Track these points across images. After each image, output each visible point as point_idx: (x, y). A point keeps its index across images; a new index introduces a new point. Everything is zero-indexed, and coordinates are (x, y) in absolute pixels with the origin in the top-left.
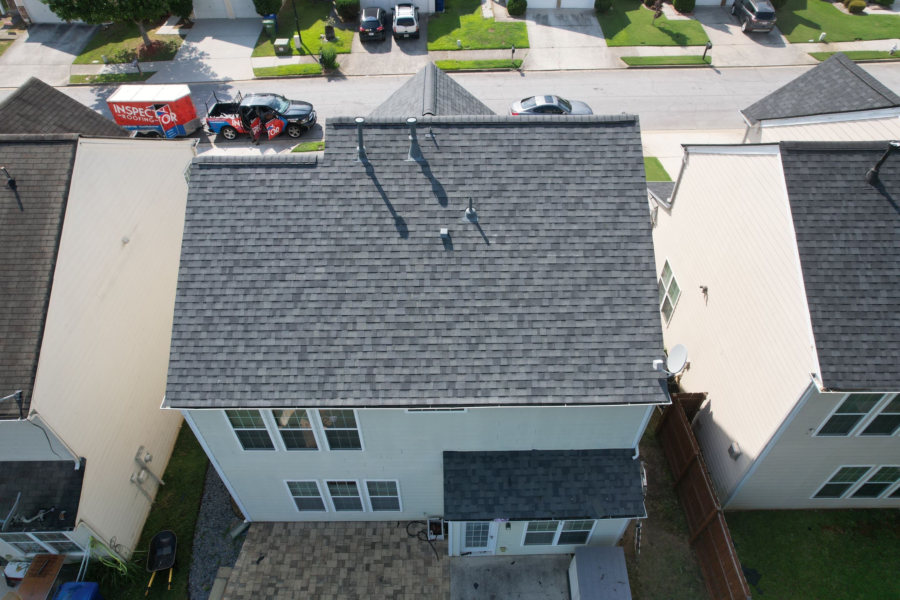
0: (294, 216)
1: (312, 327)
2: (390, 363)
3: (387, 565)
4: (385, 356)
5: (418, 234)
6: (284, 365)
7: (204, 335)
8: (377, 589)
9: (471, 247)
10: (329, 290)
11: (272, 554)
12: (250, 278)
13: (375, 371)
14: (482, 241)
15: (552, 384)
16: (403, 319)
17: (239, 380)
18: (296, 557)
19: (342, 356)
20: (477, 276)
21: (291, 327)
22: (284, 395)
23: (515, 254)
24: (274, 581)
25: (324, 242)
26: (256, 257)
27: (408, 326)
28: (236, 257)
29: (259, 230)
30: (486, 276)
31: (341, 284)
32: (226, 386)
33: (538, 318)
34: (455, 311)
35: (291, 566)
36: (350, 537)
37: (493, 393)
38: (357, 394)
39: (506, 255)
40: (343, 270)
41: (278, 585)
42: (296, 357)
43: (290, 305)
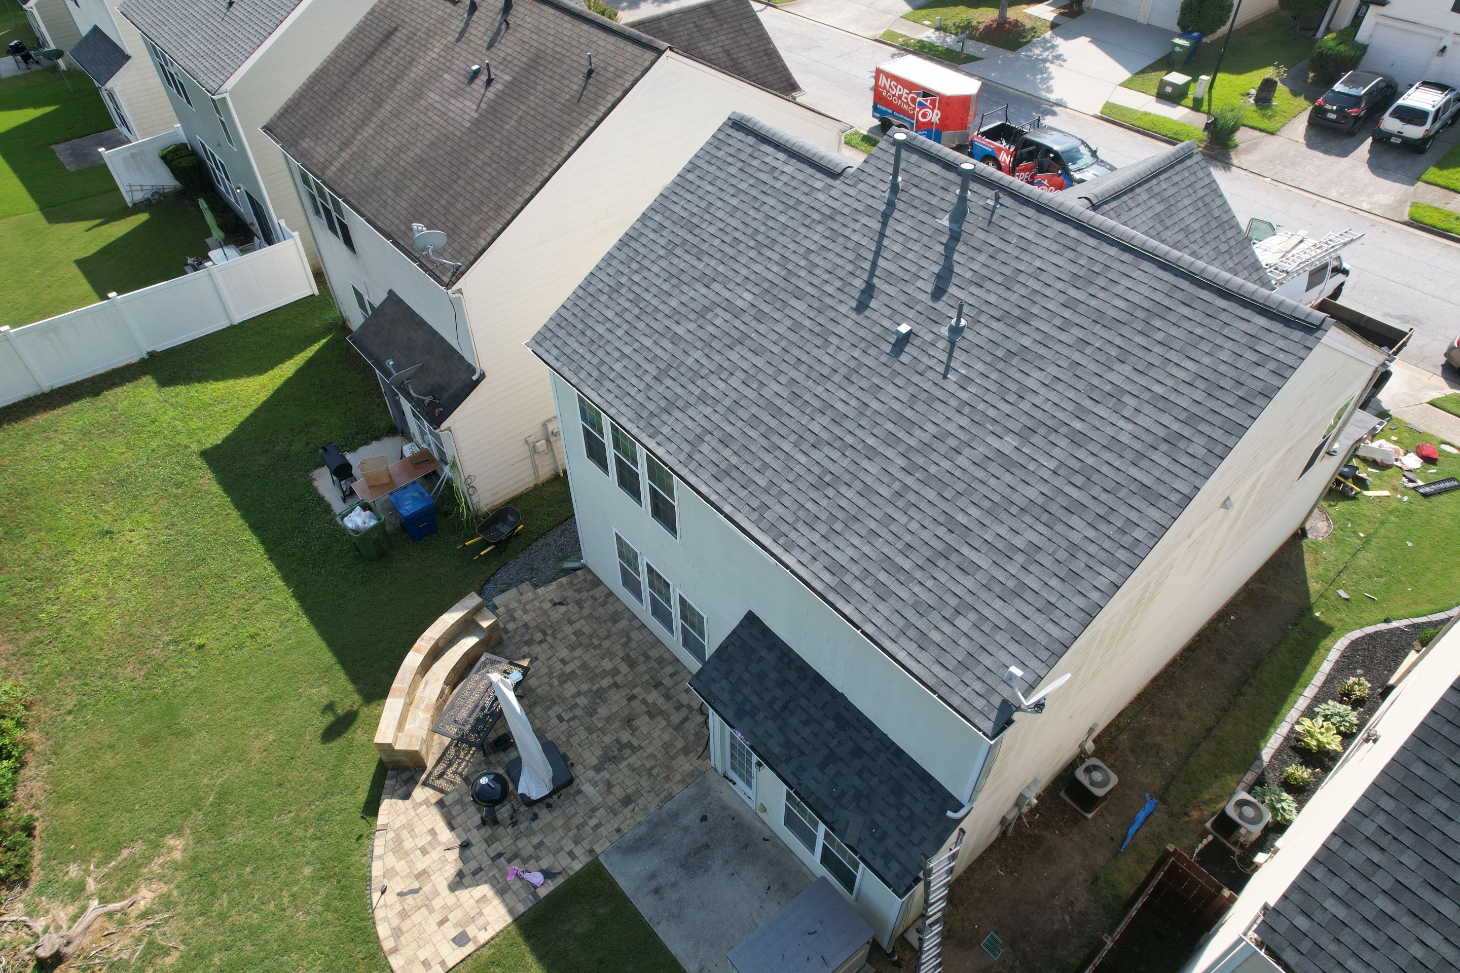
0: (771, 223)
1: (692, 351)
2: (728, 441)
3: (649, 714)
4: (729, 429)
5: (875, 316)
6: (639, 373)
7: (604, 298)
8: (617, 724)
9: (920, 368)
10: (737, 323)
11: (573, 608)
12: (682, 265)
13: (707, 438)
14: (941, 369)
15: (867, 594)
16: (778, 402)
17: (595, 361)
18: (587, 630)
19: (692, 400)
20: (897, 406)
21: (676, 339)
22: (616, 402)
23: (966, 410)
24: (549, 632)
25: (775, 269)
26: (705, 247)
27: (777, 412)
28: (689, 237)
29: (730, 220)
30: (909, 413)
31: (754, 324)
32: (582, 359)
33: (923, 505)
34: (837, 431)
35: (575, 634)
36: (647, 658)
37: (796, 551)
38: (672, 448)
39: (954, 403)
40: (767, 309)
41: (549, 638)
42: (654, 372)
43: (692, 316)
